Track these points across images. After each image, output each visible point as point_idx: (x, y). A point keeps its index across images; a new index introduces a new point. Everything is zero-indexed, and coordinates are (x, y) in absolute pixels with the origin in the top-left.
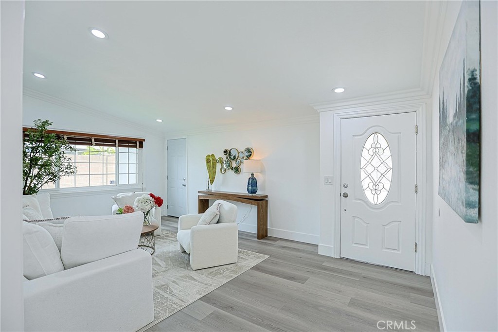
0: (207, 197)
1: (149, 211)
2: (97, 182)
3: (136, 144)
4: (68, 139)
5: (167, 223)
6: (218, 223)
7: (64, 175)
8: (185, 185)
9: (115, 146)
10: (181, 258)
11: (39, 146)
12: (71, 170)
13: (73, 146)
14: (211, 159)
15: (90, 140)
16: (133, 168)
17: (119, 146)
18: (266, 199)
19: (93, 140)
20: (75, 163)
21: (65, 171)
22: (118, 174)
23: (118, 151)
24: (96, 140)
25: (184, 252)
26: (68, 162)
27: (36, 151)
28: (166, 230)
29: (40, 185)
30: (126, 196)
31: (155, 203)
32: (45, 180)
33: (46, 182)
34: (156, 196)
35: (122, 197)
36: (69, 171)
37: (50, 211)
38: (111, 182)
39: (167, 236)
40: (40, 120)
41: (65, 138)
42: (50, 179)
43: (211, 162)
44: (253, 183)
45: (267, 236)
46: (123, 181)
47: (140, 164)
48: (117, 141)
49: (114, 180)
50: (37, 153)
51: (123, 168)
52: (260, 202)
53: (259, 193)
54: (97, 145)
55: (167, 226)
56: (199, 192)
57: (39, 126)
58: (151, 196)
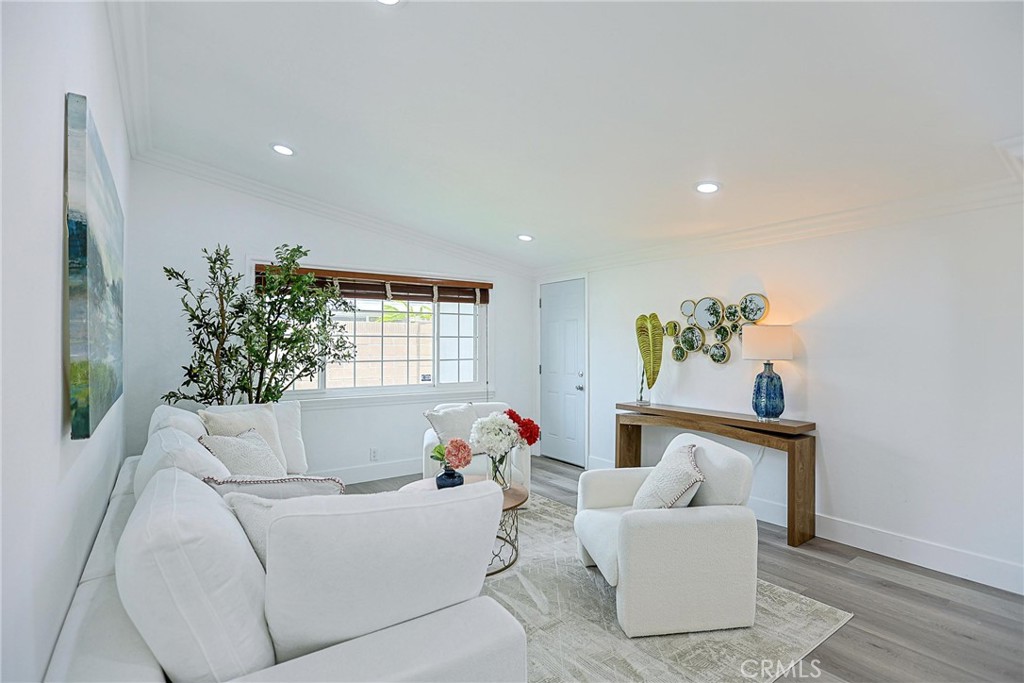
0: (640, 420)
1: (506, 453)
2: (397, 377)
3: (475, 294)
4: (342, 285)
5: (541, 474)
6: (691, 504)
7: (332, 362)
8: (581, 389)
9: (431, 299)
10: (586, 587)
11: (282, 300)
12: (345, 352)
13: (348, 300)
14: (649, 326)
15: (383, 287)
16: (468, 348)
17: (440, 299)
18: (811, 433)
19: (388, 287)
20: (355, 336)
21: (333, 353)
22: (439, 360)
23: (438, 310)
24: (394, 287)
25: (593, 567)
26: (340, 333)
27: (279, 310)
28: (542, 494)
29: (286, 383)
30: (454, 411)
31: (522, 434)
32: (297, 372)
33: (299, 376)
34: (523, 417)
35: (446, 413)
36: (341, 354)
37: (300, 439)
38: (425, 378)
39: (544, 512)
40: (286, 246)
41: (336, 283)
42: (305, 370)
43: (649, 332)
44: (770, 390)
45: (814, 536)
46: (448, 376)
47: (482, 337)
48: (435, 289)
49: (431, 373)
50: (279, 314)
51: (448, 348)
52: (797, 442)
53: (790, 416)
54: (395, 297)
55: (541, 483)
56: (619, 406)
57: (283, 259)
58: (511, 417)
